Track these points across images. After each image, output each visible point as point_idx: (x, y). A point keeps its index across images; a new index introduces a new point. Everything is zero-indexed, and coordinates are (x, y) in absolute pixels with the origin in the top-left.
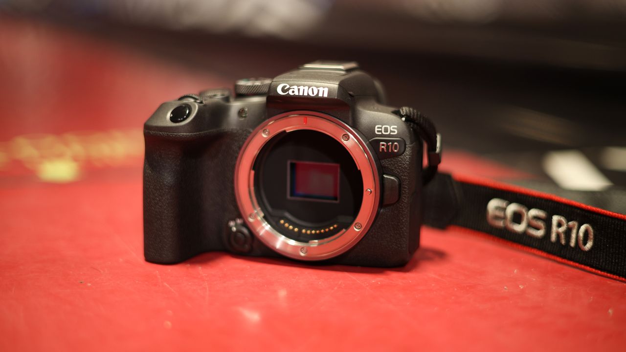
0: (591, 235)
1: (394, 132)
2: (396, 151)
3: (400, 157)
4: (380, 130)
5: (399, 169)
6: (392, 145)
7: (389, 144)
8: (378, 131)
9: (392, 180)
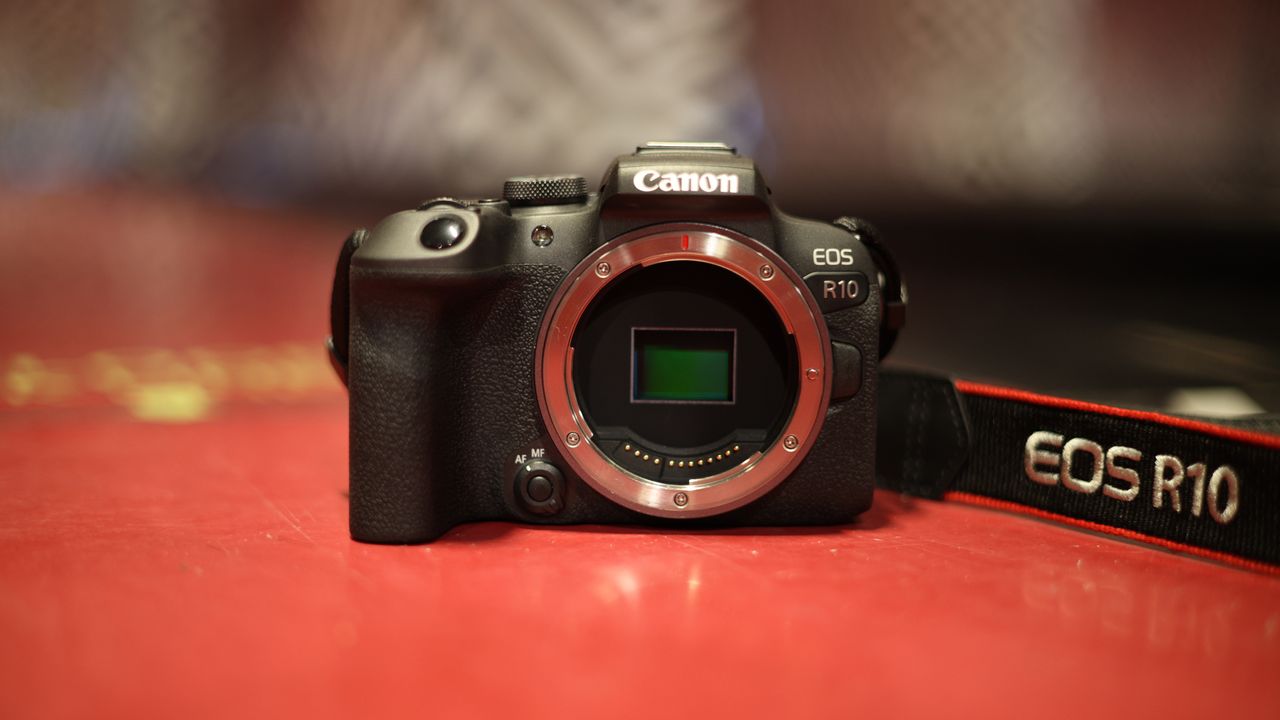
0: (1234, 490)
1: (848, 260)
2: (852, 296)
3: (860, 307)
4: (823, 256)
5: (859, 330)
6: (845, 285)
7: (839, 283)
8: (819, 260)
9: (850, 351)
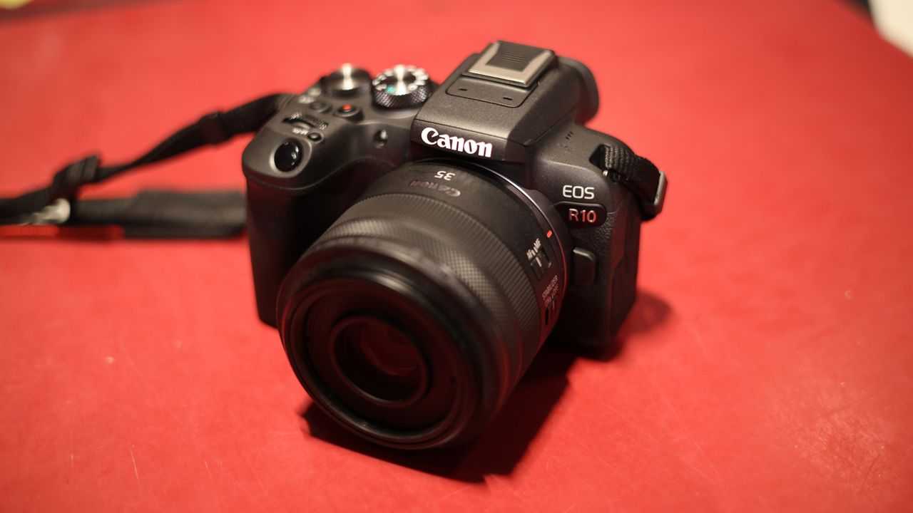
1: (590, 196)
2: (591, 221)
3: (598, 228)
4: (570, 191)
5: (595, 243)
6: (586, 213)
7: (581, 212)
8: (567, 193)
9: (586, 257)
